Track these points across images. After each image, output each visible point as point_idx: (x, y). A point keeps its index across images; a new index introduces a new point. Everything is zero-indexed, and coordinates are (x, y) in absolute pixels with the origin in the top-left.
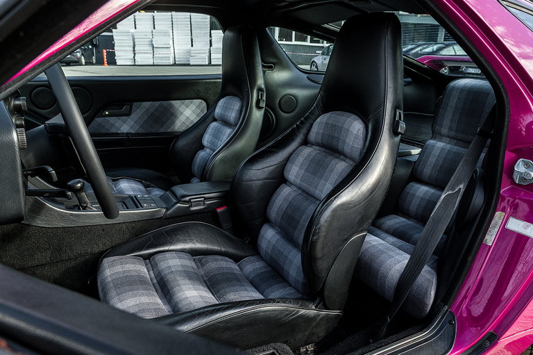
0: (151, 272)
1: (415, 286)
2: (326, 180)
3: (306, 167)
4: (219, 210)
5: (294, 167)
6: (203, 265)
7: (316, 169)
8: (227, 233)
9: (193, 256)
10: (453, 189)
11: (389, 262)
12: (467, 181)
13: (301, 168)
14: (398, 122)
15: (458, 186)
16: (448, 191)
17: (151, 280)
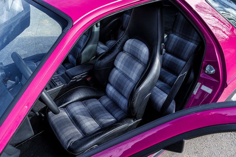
0: (68, 114)
1: (168, 109)
2: (134, 72)
3: (124, 63)
4: (88, 79)
5: (118, 62)
6: (86, 105)
7: (129, 65)
8: (92, 88)
9: (81, 101)
10: (182, 74)
11: (158, 98)
12: (188, 70)
13: (122, 63)
14: (162, 49)
15: (185, 72)
16: (181, 74)
17: (69, 118)
